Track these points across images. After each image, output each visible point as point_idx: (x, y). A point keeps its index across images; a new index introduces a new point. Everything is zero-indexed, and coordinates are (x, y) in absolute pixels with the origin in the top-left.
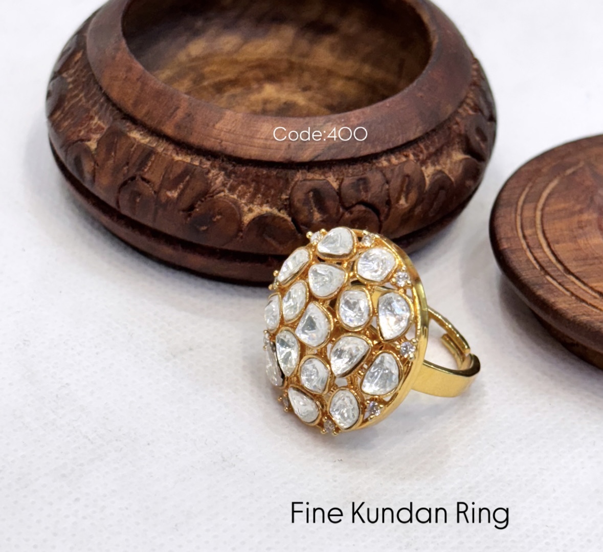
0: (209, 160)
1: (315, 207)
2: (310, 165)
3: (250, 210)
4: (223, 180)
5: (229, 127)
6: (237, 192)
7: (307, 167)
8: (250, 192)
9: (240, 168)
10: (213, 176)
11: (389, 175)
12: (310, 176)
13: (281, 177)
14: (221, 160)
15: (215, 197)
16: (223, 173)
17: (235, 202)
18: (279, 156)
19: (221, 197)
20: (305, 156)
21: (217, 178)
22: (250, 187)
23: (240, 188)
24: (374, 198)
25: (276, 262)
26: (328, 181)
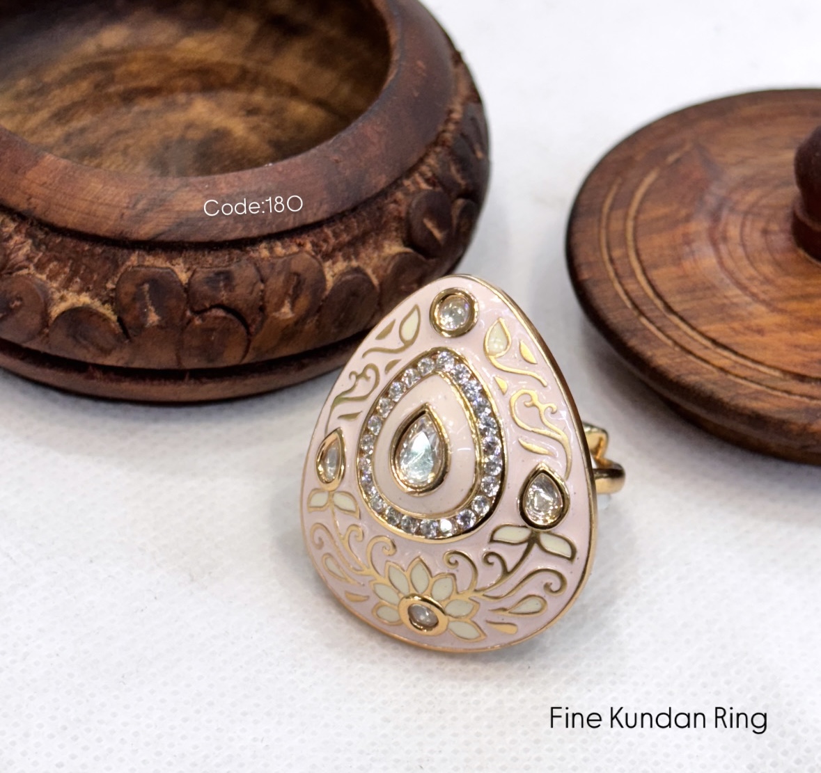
0: (14, 220)
1: (153, 304)
2: (152, 245)
3: (63, 298)
4: (29, 252)
5: (44, 179)
6: (47, 270)
7: (147, 247)
8: (65, 273)
9: (53, 239)
10: (16, 244)
11: (266, 272)
12: (150, 260)
13: (107, 258)
14: (29, 224)
15: (14, 275)
16: (30, 241)
17: (43, 287)
18: (105, 229)
19: (22, 276)
20: (142, 232)
21: (22, 247)
22: (65, 266)
23: (51, 266)
24: (239, 302)
25: (98, 374)
26: (173, 270)
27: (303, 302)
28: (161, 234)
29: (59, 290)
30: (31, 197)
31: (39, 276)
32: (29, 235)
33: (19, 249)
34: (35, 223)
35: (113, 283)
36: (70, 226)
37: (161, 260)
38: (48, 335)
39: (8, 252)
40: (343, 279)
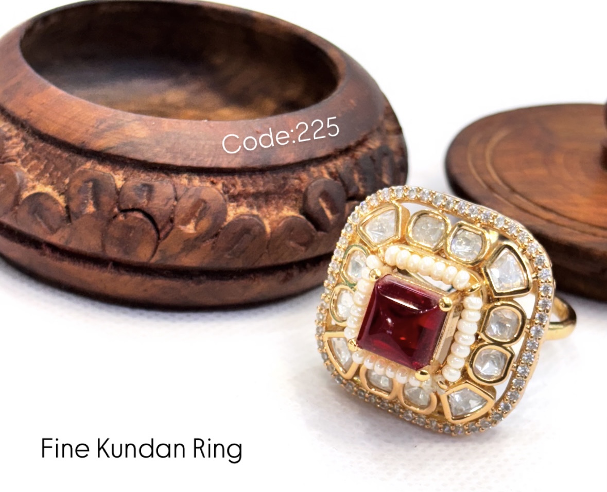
0: (17, 129)
1: (92, 199)
3: (34, 187)
4: (20, 150)
6: (29, 166)
7: (100, 158)
8: (40, 169)
9: (39, 143)
10: (13, 144)
11: (181, 193)
12: (99, 167)
13: (70, 161)
14: (26, 131)
18: (72, 138)
19: (11, 166)
20: (98, 145)
21: (16, 147)
22: (42, 164)
23: (33, 163)
24: (155, 210)
25: (48, 252)
26: (112, 177)
27: (205, 224)
28: (111, 148)
29: (33, 180)
30: (31, 111)
31: (22, 168)
32: (24, 139)
33: (14, 148)
34: (30, 131)
35: (69, 180)
37: (107, 169)
38: (16, 213)
39: (6, 147)
40: (243, 218)
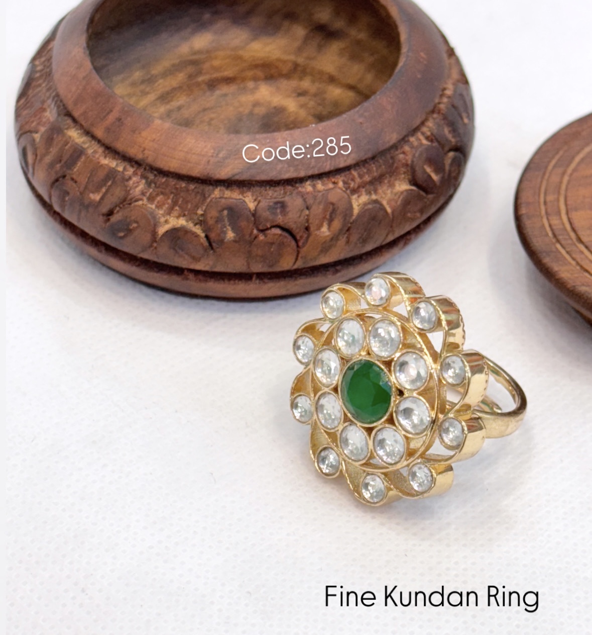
0: (132, 166)
1: (229, 225)
2: (228, 183)
3: (166, 222)
4: (143, 189)
5: (154, 136)
6: (156, 202)
7: (226, 184)
8: (168, 204)
9: (160, 179)
10: (134, 183)
11: (310, 201)
12: (228, 193)
13: (198, 193)
14: (143, 169)
15: (133, 205)
16: (144, 181)
17: (152, 213)
18: (197, 171)
19: (139, 206)
20: (223, 174)
21: (138, 185)
22: (168, 198)
23: (159, 198)
24: (291, 223)
25: (191, 276)
26: (244, 201)
27: (337, 224)
28: (236, 175)
29: (163, 215)
30: (144, 149)
31: (150, 206)
32: (143, 177)
33: (136, 187)
34: (147, 168)
35: (202, 210)
36: (172, 170)
37: (236, 194)
38: (156, 248)
39: (128, 189)
40: (366, 208)
